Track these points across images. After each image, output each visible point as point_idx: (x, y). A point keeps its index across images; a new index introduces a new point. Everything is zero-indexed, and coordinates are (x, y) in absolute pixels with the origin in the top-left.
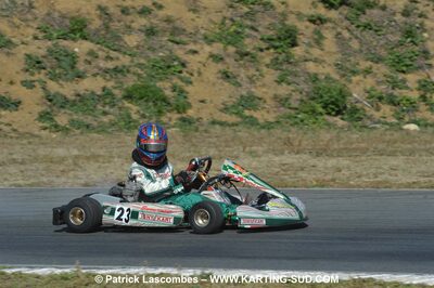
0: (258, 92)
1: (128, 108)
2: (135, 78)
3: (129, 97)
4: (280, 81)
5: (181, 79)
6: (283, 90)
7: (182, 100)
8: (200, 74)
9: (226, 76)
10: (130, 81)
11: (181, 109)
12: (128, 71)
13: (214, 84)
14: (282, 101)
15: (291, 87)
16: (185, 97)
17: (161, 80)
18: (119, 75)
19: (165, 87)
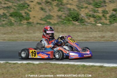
0: (52, 14)
1: (11, 19)
2: (13, 10)
3: (11, 15)
4: (59, 11)
5: (28, 10)
6: (60, 13)
7: (28, 17)
8: (34, 8)
9: (42, 9)
10: (12, 11)
11: (27, 19)
12: (11, 8)
13: (38, 12)
14: (59, 17)
15: (62, 13)
16: (29, 16)
17: (21, 10)
18: (8, 9)
19: (23, 13)
